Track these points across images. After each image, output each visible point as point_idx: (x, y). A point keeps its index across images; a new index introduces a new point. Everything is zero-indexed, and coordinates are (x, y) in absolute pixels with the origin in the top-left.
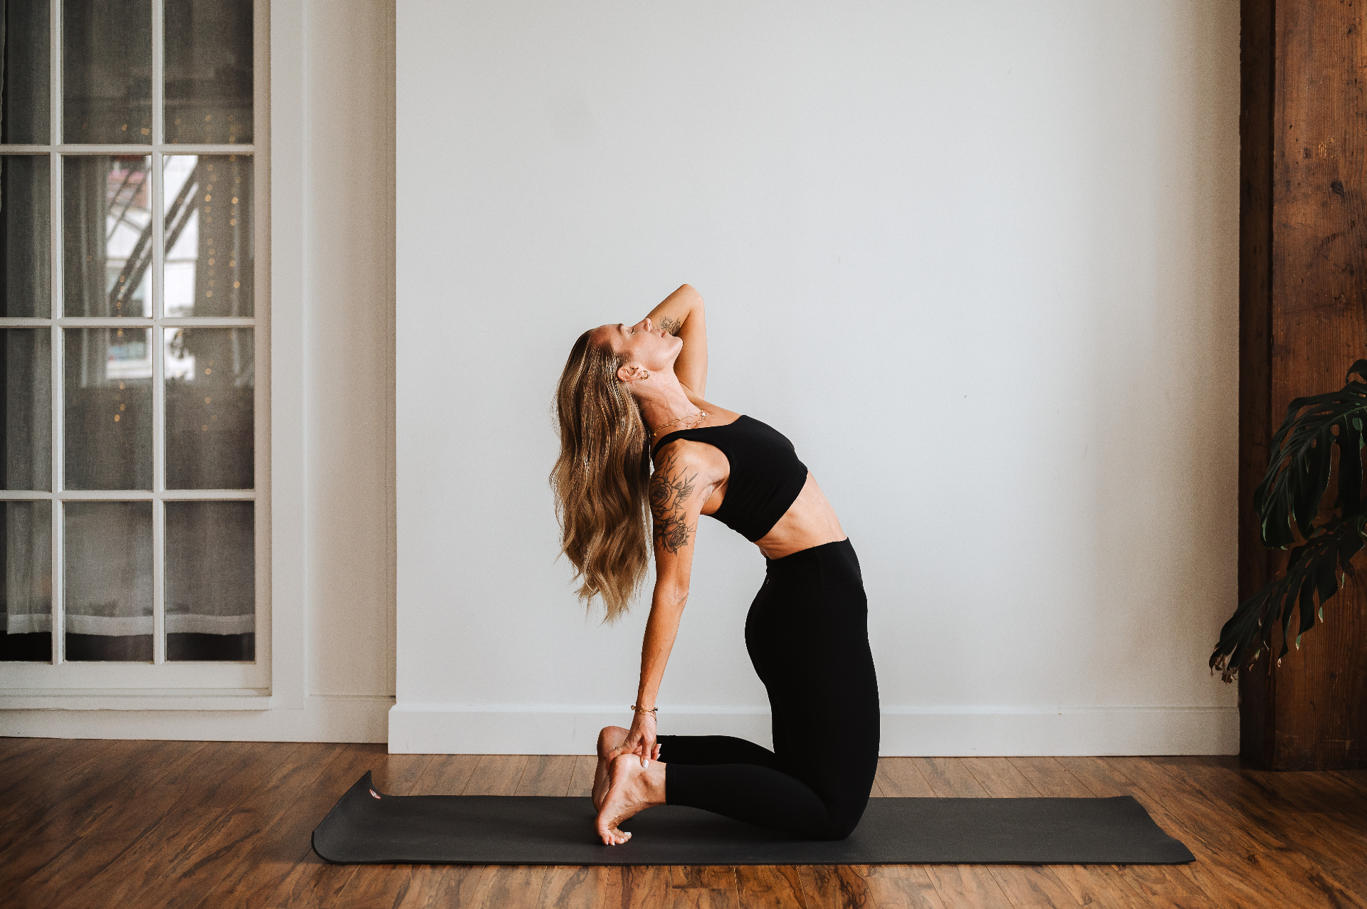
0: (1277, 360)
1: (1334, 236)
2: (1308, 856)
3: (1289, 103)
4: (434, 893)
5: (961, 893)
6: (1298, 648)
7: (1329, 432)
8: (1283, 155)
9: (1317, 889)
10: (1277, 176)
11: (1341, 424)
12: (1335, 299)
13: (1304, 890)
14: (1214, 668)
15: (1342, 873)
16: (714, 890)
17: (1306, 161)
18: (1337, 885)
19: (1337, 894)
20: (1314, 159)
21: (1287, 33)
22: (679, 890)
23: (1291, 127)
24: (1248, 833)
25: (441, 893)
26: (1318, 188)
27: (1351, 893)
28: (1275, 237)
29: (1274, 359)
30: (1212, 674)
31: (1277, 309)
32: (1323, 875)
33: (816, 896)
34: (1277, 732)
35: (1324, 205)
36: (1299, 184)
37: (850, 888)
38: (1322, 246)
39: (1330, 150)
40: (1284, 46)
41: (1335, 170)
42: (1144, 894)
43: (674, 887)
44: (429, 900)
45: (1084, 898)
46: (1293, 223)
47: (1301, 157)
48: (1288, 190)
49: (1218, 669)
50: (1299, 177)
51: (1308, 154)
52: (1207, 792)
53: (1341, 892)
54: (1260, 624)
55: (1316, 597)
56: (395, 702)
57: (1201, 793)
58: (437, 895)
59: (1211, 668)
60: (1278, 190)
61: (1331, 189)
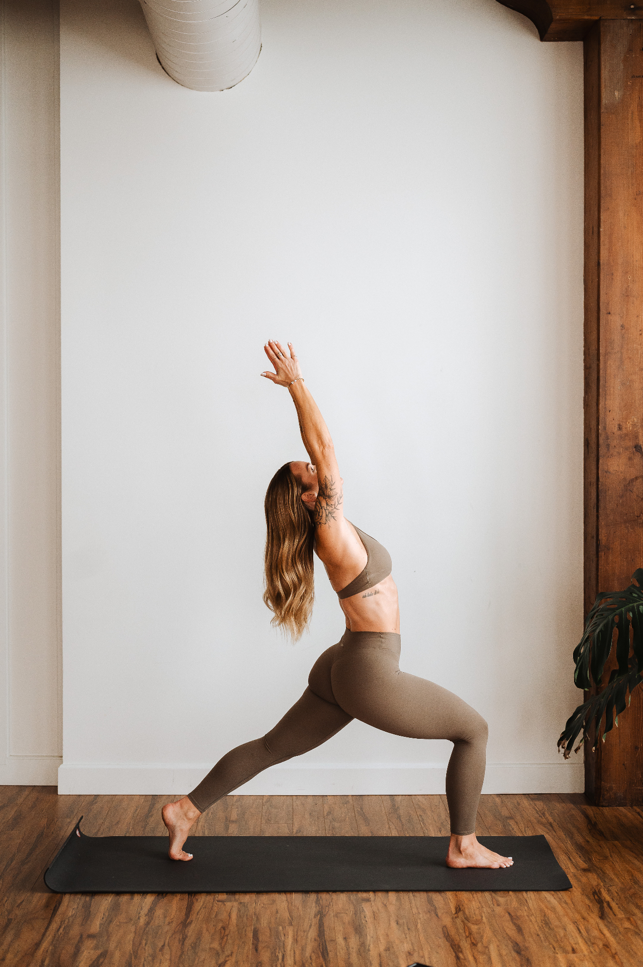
0: (602, 554)
1: (636, 478)
2: (598, 875)
3: (608, 397)
4: (76, 907)
5: (385, 905)
6: (604, 741)
7: (613, 620)
8: (605, 428)
9: (595, 901)
10: (601, 441)
11: (620, 615)
12: (637, 516)
13: (587, 902)
14: (561, 746)
15: (613, 889)
16: (241, 903)
17: (619, 433)
18: (608, 898)
19: (605, 905)
20: (624, 431)
21: (606, 354)
22: (220, 903)
23: (610, 411)
24: (569, 857)
25: (80, 907)
26: (626, 449)
27: (613, 904)
28: (600, 480)
29: (600, 553)
30: (559, 751)
31: (602, 523)
32: (602, 890)
33: (300, 908)
34: (602, 783)
35: (630, 459)
36: (615, 446)
37: (321, 902)
38: (629, 484)
39: (634, 425)
40: (605, 363)
41: (637, 437)
42: (492, 905)
43: (218, 901)
44: (72, 912)
45: (456, 908)
46: (611, 470)
47: (615, 430)
48: (608, 450)
49: (563, 747)
50: (614, 442)
51: (620, 428)
52: (555, 824)
53: (608, 904)
54: (584, 724)
55: (615, 709)
56: (62, 763)
57: (551, 824)
58: (78, 907)
59: (559, 746)
60: (602, 451)
61: (634, 449)
